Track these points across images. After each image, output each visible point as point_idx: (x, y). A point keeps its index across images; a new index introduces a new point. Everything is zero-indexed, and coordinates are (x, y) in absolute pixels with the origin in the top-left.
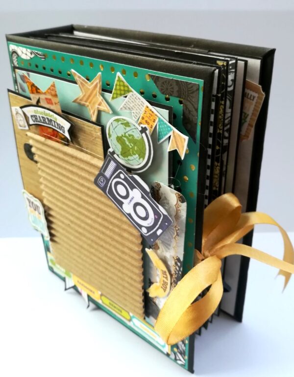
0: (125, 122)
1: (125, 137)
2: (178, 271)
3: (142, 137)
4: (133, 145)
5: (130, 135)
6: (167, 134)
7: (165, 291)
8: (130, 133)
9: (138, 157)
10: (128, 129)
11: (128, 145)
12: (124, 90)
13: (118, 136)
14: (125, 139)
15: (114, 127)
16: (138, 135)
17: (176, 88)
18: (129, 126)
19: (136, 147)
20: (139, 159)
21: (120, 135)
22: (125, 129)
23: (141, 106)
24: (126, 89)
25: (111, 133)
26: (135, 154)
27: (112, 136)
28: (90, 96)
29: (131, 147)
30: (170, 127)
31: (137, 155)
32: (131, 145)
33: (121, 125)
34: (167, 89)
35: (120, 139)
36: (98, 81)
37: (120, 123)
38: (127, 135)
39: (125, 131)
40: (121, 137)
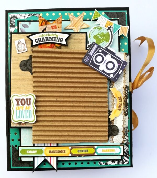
0: (100, 27)
1: (99, 34)
2: (127, 94)
3: (108, 32)
4: (102, 37)
5: (101, 33)
6: (118, 29)
7: (120, 111)
8: (102, 32)
9: (106, 42)
10: (100, 30)
11: (100, 38)
12: (98, 16)
13: (94, 36)
14: (99, 36)
15: (93, 31)
16: (106, 32)
17: (116, 15)
18: (102, 29)
19: (104, 38)
20: (106, 43)
21: (95, 35)
22: (99, 31)
23: (105, 21)
24: (99, 15)
25: (91, 35)
26: (104, 41)
27: (91, 37)
28: (76, 24)
29: (101, 38)
30: (119, 26)
31: (105, 41)
32: (102, 38)
33: (97, 30)
34: (112, 16)
35: (95, 37)
36: (82, 15)
37: (97, 28)
38: (100, 33)
39: (99, 32)
40: (96, 35)
